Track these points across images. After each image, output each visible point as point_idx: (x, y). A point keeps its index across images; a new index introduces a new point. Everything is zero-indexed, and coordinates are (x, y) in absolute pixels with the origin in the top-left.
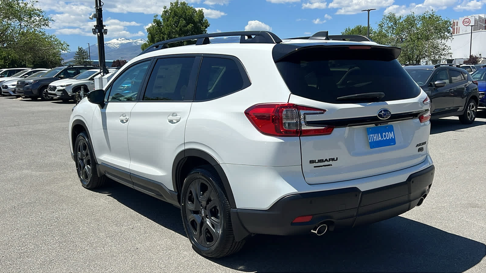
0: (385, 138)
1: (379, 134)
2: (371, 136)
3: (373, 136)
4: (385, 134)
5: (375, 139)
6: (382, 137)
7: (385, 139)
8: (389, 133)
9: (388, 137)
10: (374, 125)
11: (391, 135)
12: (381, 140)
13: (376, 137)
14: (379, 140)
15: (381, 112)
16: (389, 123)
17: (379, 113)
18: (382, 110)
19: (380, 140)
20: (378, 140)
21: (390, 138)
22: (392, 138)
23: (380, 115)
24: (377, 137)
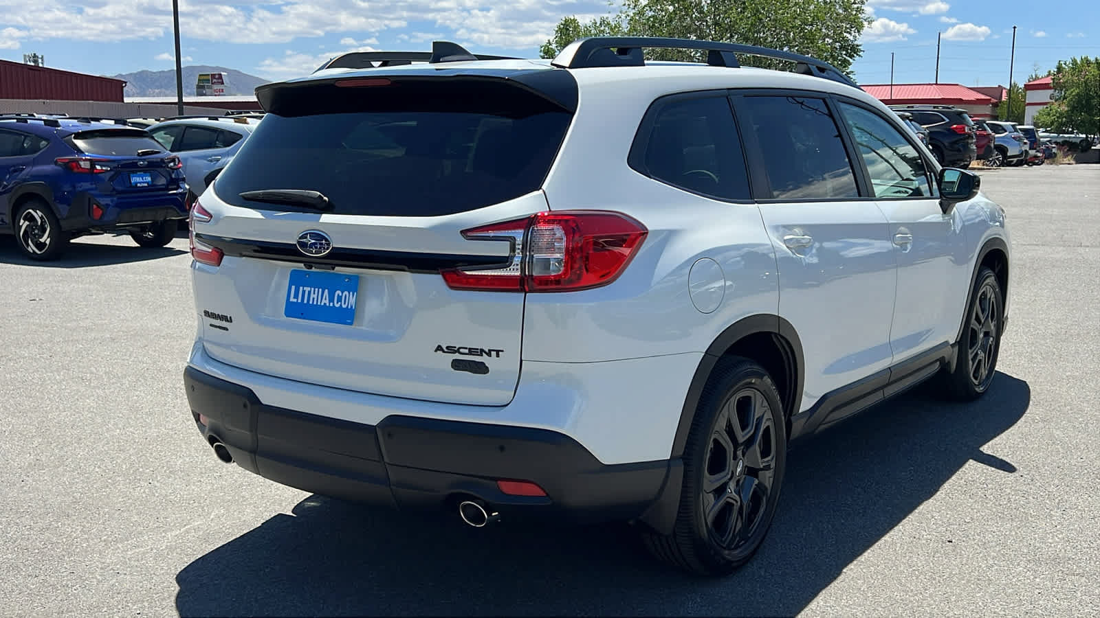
0: (337, 303)
1: (326, 290)
2: (304, 292)
3: (310, 292)
4: (340, 294)
5: (313, 299)
6: (331, 300)
7: (337, 305)
8: (351, 293)
9: (345, 303)
10: (302, 265)
11: (350, 300)
12: (328, 304)
13: (315, 296)
14: (322, 304)
15: (304, 237)
16: (337, 268)
17: (300, 238)
18: (307, 234)
19: (325, 304)
20: (319, 303)
21: (349, 307)
22: (352, 307)
23: (303, 245)
24: (318, 297)
